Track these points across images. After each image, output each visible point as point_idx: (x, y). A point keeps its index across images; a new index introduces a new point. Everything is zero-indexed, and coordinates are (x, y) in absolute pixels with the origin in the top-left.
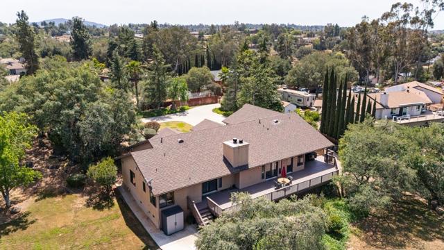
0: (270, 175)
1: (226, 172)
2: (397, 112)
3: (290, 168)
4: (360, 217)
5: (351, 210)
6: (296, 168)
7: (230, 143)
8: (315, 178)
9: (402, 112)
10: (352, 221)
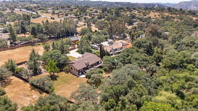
0: (92, 66)
1: (86, 66)
2: (115, 50)
3: (95, 64)
4: (105, 70)
5: (104, 69)
6: (96, 64)
7: (86, 62)
8: (99, 65)
9: (116, 50)
10: (104, 71)
